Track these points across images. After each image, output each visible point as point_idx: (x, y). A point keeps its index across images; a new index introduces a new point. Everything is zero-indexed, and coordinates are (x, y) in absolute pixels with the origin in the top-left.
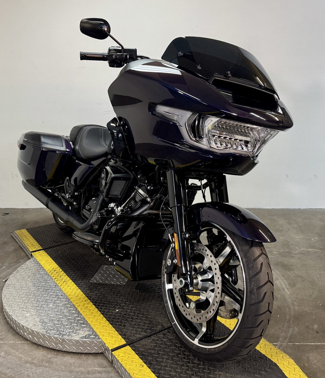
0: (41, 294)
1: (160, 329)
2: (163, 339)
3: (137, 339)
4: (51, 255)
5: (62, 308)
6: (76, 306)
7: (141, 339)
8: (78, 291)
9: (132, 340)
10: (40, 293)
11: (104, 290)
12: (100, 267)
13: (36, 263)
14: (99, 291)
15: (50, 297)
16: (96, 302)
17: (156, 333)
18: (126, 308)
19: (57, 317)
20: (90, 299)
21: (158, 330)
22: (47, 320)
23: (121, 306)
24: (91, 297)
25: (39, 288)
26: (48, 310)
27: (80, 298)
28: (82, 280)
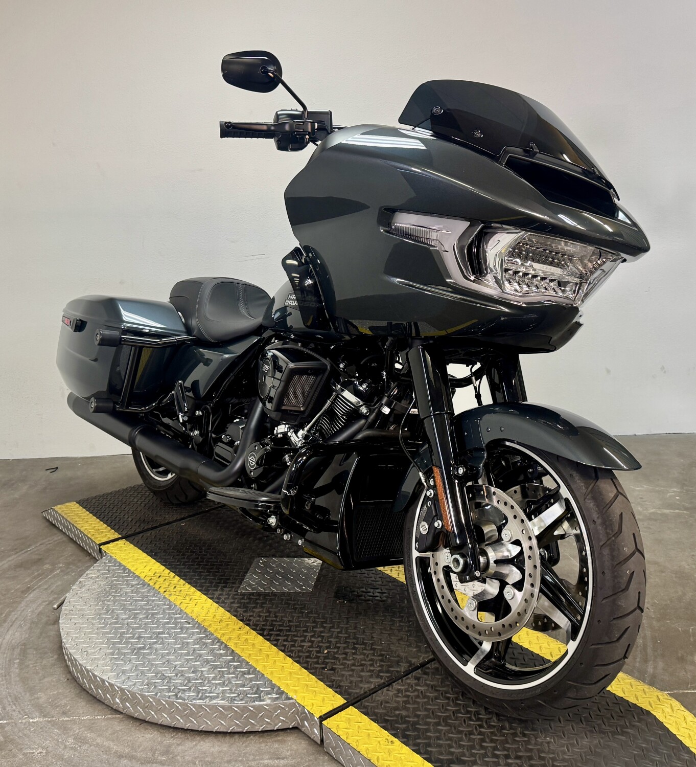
0: (143, 623)
1: (406, 669)
2: (419, 688)
3: (365, 693)
4: (142, 548)
5: (195, 646)
6: (224, 639)
7: (374, 691)
8: (220, 611)
9: (356, 696)
10: (140, 623)
11: (273, 605)
12: (253, 562)
13: (115, 565)
14: (262, 607)
15: (164, 627)
16: (263, 630)
17: (401, 678)
18: (326, 635)
19: (189, 665)
20: (247, 625)
21: (403, 670)
22: (171, 673)
23: (315, 632)
24: (249, 620)
25: (136, 612)
26: (167, 653)
27: (228, 625)
28: (222, 590)
